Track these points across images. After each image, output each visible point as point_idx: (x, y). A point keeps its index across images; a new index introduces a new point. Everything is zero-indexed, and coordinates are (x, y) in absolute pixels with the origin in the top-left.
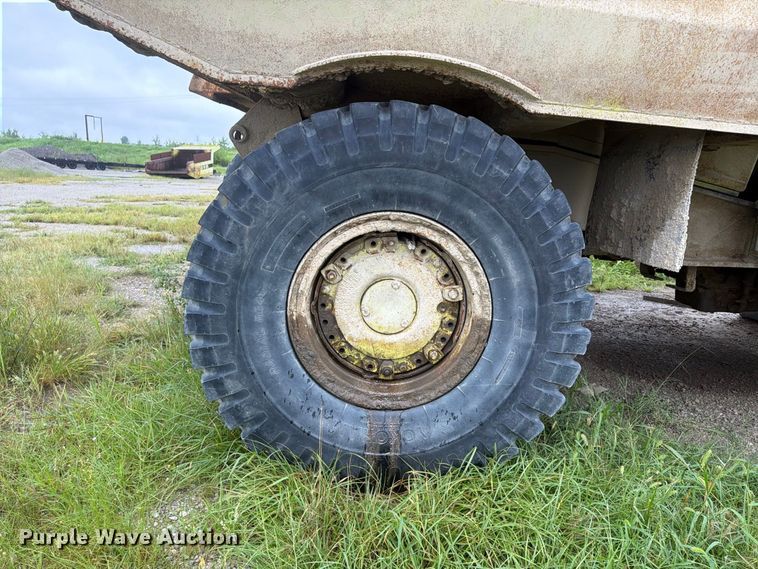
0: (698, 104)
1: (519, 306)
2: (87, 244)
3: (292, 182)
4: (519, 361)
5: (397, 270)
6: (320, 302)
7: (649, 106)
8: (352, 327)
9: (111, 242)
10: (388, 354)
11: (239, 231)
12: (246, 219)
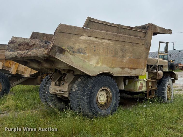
1: (114, 95)
5: (103, 93)
8: (99, 101)
10: (102, 104)
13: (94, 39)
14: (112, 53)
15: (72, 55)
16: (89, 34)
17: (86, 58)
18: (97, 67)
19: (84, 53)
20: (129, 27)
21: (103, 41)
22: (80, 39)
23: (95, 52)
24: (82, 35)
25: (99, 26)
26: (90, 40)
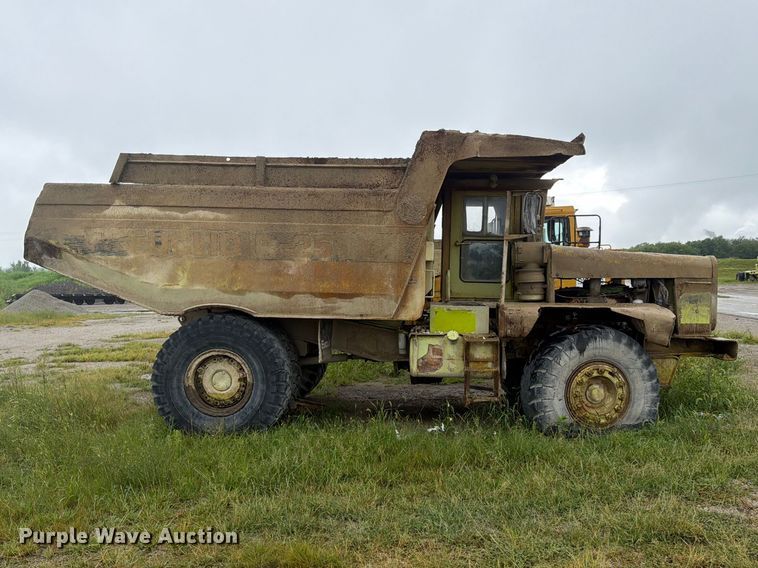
0: (305, 311)
1: (259, 377)
2: (113, 374)
3: (184, 342)
4: (261, 396)
5: (223, 368)
6: (198, 381)
7: (290, 313)
8: (209, 389)
9: (129, 372)
10: (222, 398)
11: (168, 358)
12: (170, 354)
13: (154, 211)
14: (228, 249)
15: (82, 258)
16: (134, 198)
17: (128, 265)
18: (172, 290)
19: (122, 253)
20: (308, 160)
21: (191, 214)
22: (105, 216)
23: (159, 247)
24: (109, 205)
25: (173, 173)
26: (141, 216)
